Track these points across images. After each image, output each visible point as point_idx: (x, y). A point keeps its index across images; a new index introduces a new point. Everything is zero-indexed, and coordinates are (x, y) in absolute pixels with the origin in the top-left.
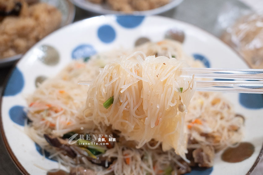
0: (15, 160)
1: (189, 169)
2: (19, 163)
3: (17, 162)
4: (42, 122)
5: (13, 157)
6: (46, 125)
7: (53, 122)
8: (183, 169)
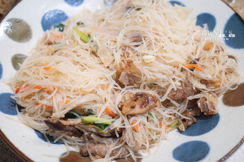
0: (22, 156)
1: (195, 120)
2: (27, 158)
3: (24, 158)
4: (37, 107)
5: (18, 152)
6: (42, 109)
7: (49, 104)
8: (189, 121)
